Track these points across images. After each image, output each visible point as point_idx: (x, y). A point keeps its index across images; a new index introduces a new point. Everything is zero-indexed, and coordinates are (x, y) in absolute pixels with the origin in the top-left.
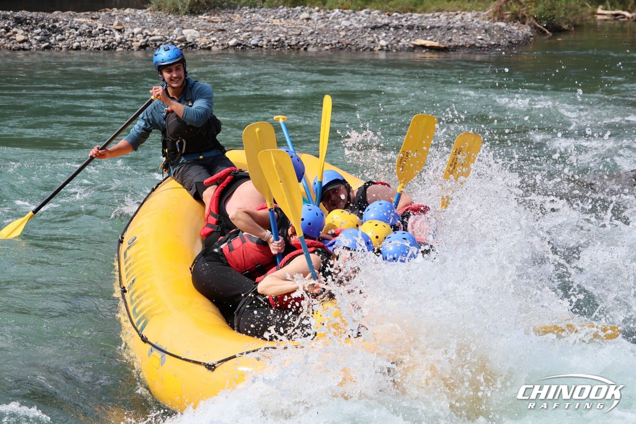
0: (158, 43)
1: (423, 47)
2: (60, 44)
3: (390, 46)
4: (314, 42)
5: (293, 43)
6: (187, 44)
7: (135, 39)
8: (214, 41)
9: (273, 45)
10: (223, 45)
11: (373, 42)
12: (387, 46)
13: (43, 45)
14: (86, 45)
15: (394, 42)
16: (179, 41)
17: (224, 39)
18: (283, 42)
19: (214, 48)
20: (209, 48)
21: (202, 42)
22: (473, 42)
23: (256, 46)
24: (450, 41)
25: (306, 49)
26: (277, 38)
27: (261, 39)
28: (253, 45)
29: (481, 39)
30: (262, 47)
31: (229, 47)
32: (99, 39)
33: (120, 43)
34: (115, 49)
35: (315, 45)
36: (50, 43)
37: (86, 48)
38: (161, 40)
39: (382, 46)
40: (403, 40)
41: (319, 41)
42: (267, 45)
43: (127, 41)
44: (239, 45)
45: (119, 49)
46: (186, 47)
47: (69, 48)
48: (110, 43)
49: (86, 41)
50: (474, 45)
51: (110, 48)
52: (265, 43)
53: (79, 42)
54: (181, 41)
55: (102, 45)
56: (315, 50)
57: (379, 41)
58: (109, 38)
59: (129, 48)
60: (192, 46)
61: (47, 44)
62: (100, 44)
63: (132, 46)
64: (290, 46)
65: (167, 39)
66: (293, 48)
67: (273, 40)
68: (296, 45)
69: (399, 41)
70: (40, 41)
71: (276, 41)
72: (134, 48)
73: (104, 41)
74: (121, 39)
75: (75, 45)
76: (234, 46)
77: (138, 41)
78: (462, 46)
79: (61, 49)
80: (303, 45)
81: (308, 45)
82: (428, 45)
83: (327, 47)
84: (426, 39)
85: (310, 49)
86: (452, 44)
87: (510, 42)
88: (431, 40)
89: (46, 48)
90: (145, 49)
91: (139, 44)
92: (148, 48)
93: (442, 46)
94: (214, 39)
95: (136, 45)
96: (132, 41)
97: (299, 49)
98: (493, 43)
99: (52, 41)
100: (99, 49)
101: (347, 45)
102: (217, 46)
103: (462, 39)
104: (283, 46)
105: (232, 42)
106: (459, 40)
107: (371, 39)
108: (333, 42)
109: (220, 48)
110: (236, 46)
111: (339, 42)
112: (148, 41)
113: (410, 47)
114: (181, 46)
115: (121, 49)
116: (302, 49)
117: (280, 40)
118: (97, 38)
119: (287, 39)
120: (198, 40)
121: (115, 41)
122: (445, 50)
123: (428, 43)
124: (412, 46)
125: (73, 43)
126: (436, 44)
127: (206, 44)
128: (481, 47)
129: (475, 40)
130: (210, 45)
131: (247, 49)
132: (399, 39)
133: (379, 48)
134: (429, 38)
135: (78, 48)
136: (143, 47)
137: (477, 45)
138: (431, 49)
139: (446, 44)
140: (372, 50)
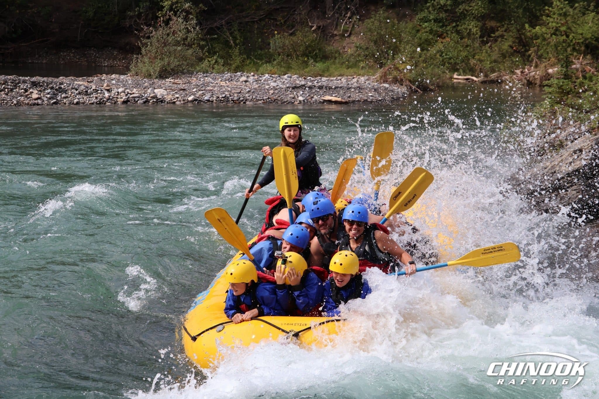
0: (136, 99)
1: (330, 102)
2: (65, 100)
3: (306, 101)
4: (251, 98)
5: (235, 99)
6: (157, 100)
7: (119, 97)
8: (178, 98)
9: (221, 100)
10: (184, 100)
11: (293, 98)
12: (304, 101)
13: (52, 102)
14: (83, 101)
15: (308, 98)
16: (151, 97)
17: (184, 96)
18: (228, 98)
19: (178, 103)
20: (174, 103)
21: (168, 98)
22: (366, 98)
23: (208, 101)
24: (349, 97)
25: (245, 103)
26: (224, 95)
27: (212, 96)
28: (206, 100)
29: (372, 96)
30: (212, 102)
31: (188, 101)
32: (93, 97)
33: (108, 99)
34: (105, 103)
35: (251, 100)
36: (57, 100)
37: (83, 103)
38: (138, 97)
39: (300, 101)
40: (315, 97)
41: (254, 97)
42: (216, 100)
43: (113, 98)
44: (196, 100)
45: (108, 104)
46: (157, 102)
47: (71, 103)
48: (101, 99)
49: (83, 98)
50: (366, 100)
51: (101, 103)
52: (215, 99)
53: (79, 99)
54: (153, 97)
55: (96, 101)
56: (251, 103)
57: (298, 97)
58: (100, 96)
59: (115, 103)
60: (162, 102)
61: (55, 100)
62: (94, 100)
63: (117, 102)
64: (233, 101)
65: (143, 96)
66: (235, 103)
67: (221, 96)
68: (238, 100)
69: (313, 97)
70: (50, 98)
71: (223, 97)
72: (119, 102)
73: (96, 98)
74: (109, 96)
75: (75, 101)
76: (192, 101)
77: (121, 98)
78: (358, 101)
79: (65, 104)
80: (242, 100)
81: (246, 100)
82: (333, 100)
83: (260, 102)
84: (332, 96)
85: (248, 103)
86: (351, 99)
87: (393, 98)
88: (336, 96)
89: (54, 103)
90: (127, 103)
91: (122, 100)
92: (129, 103)
93: (344, 101)
94: (177, 96)
95: (120, 101)
96: (117, 98)
97: (240, 103)
98: (380, 99)
99: (59, 98)
100: (93, 104)
101: (275, 100)
102: (180, 101)
103: (358, 96)
104: (228, 101)
105: (190, 98)
106: (356, 96)
107: (292, 96)
108: (265, 98)
109: (182, 102)
110: (193, 101)
111: (269, 98)
112: (129, 97)
113: (320, 102)
114: (153, 101)
115: (109, 104)
116: (242, 103)
117: (225, 96)
118: (91, 96)
119: (231, 96)
120: (166, 96)
121: (105, 98)
122: (346, 103)
123: (333, 99)
124: (322, 101)
125: (74, 100)
126: (339, 99)
127: (171, 100)
128: (371, 102)
129: (367, 97)
130: (175, 100)
131: (202, 103)
132: (312, 96)
133: (298, 102)
134: (334, 95)
135: (78, 103)
136: (125, 102)
137: (369, 100)
138: (336, 102)
139: (347, 99)
140: (293, 103)
